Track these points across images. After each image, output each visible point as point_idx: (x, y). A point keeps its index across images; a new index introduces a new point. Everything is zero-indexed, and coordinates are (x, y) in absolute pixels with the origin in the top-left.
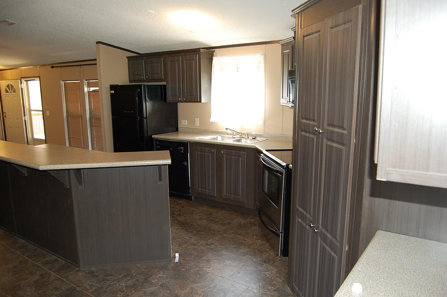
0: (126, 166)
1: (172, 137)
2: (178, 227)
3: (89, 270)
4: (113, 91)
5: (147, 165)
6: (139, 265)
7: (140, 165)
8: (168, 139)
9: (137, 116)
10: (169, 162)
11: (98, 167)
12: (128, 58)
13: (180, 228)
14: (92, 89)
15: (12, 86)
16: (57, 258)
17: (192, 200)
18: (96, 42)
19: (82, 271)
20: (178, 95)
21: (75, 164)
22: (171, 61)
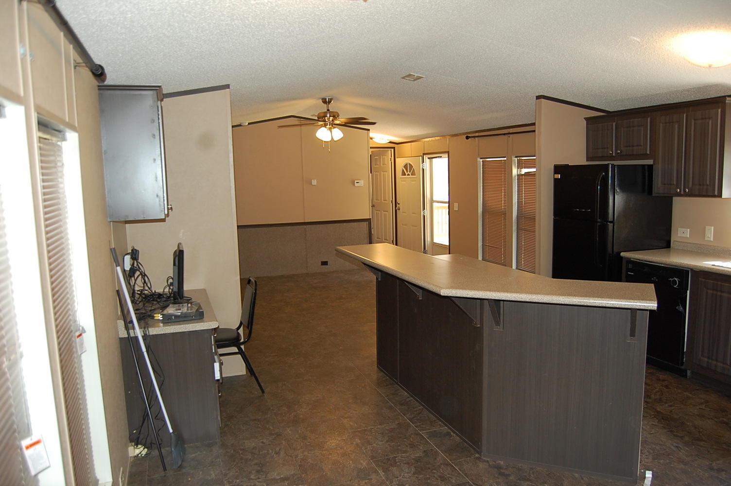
0: (574, 304)
1: (659, 259)
2: (654, 421)
3: (495, 462)
4: (559, 175)
5: (611, 306)
6: (576, 475)
7: (599, 305)
8: (650, 260)
9: (597, 217)
10: (653, 305)
11: (528, 300)
12: (586, 119)
13: (660, 425)
14: (524, 171)
15: (411, 166)
16: (449, 430)
17: (687, 378)
18: (537, 96)
19: (484, 461)
20: (675, 183)
21: (492, 291)
22: (666, 123)
